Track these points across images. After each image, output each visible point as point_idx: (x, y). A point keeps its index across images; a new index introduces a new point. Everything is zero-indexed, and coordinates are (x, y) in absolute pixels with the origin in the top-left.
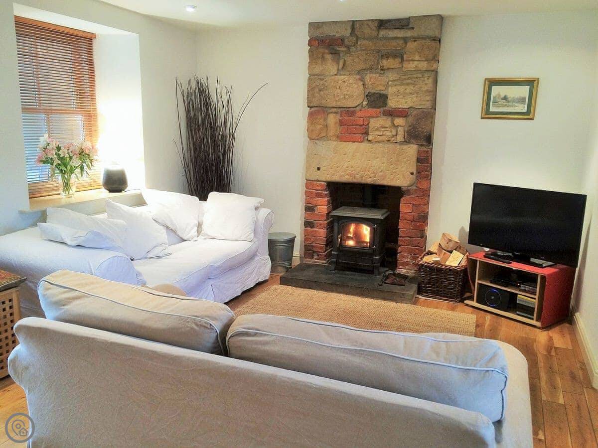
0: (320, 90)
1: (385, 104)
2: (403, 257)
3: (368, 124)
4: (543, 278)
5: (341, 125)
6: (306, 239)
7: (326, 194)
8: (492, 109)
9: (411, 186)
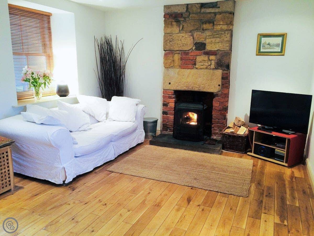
0: (170, 41)
1: (204, 48)
2: (215, 130)
3: (196, 59)
4: (289, 140)
5: (181, 60)
6: (163, 121)
7: (174, 97)
8: (262, 50)
9: (219, 92)
